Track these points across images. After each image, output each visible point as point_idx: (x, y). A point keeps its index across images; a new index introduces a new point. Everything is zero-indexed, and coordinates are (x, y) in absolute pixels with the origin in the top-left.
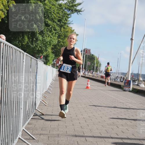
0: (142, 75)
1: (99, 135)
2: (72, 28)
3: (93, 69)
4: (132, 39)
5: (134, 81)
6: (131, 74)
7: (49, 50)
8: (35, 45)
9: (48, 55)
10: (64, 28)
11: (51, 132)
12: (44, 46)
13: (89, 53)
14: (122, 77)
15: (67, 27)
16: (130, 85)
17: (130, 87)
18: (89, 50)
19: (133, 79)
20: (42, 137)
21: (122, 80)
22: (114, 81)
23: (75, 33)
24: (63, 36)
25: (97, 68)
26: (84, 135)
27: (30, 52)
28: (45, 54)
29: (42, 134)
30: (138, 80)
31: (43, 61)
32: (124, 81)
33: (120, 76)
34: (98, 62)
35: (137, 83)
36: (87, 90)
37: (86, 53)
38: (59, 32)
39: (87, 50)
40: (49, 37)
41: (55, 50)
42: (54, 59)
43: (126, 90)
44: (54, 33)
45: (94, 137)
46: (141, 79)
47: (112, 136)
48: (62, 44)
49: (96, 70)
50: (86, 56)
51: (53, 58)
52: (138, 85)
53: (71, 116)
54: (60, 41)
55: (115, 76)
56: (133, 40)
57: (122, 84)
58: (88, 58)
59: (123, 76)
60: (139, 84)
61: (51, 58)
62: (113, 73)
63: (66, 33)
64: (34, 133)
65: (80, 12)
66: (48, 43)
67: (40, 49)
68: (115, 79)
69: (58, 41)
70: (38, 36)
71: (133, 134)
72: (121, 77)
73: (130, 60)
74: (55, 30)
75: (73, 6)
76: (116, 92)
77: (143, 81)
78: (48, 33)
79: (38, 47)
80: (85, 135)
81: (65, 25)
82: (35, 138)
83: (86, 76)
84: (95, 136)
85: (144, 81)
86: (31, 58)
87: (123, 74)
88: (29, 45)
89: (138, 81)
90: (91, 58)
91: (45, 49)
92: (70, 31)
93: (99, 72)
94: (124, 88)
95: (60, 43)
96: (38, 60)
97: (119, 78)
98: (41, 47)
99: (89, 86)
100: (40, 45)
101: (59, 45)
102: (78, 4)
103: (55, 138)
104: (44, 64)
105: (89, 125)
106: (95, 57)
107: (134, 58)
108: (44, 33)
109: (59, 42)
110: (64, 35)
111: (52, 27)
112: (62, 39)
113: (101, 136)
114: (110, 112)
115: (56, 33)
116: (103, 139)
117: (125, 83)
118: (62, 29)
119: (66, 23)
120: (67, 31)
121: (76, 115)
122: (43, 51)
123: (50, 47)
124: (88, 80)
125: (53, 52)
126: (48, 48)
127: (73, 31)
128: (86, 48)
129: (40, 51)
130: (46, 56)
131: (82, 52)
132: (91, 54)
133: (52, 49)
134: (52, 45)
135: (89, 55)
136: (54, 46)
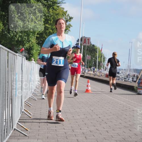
2: (63, 9)
3: (95, 65)
7: (33, 40)
9: (32, 47)
12: (26, 34)
13: (88, 44)
15: (58, 8)
18: (88, 39)
21: (135, 80)
22: (125, 81)
23: (68, 15)
24: (52, 21)
25: (99, 63)
27: (6, 43)
28: (27, 45)
31: (24, 56)
32: (138, 80)
33: (132, 73)
34: (101, 56)
36: (87, 94)
37: (85, 43)
39: (85, 39)
41: (41, 40)
43: (141, 93)
48: (51, 31)
49: (98, 66)
50: (84, 47)
51: (39, 51)
53: (66, 131)
54: (48, 28)
55: (124, 74)
57: (135, 85)
58: (87, 50)
59: (136, 74)
61: (36, 51)
62: (123, 70)
63: (56, 16)
67: (20, 39)
68: (125, 78)
69: (44, 28)
72: (134, 75)
76: (128, 96)
79: (18, 36)
81: (54, 5)
83: (86, 75)
86: (8, 52)
87: (136, 70)
88: (5, 34)
90: (91, 49)
91: (28, 39)
92: (61, 13)
93: (103, 69)
94: (138, 91)
95: (47, 30)
96: (17, 54)
97: (131, 76)
98: (21, 36)
99: (90, 88)
100: (20, 34)
104: (26, 59)
106: (97, 48)
109: (46, 28)
110: (53, 18)
112: (50, 25)
114: (120, 125)
117: (139, 83)
118: (51, 10)
119: (55, 2)
120: (57, 13)
121: (73, 129)
122: (25, 42)
123: (34, 37)
124: (88, 81)
125: (39, 42)
126: (31, 37)
127: (66, 13)
128: (84, 37)
129: (20, 42)
130: (29, 48)
131: (79, 42)
132: (91, 44)
133: (36, 39)
134: (37, 33)
135: (88, 47)
136: (39, 35)
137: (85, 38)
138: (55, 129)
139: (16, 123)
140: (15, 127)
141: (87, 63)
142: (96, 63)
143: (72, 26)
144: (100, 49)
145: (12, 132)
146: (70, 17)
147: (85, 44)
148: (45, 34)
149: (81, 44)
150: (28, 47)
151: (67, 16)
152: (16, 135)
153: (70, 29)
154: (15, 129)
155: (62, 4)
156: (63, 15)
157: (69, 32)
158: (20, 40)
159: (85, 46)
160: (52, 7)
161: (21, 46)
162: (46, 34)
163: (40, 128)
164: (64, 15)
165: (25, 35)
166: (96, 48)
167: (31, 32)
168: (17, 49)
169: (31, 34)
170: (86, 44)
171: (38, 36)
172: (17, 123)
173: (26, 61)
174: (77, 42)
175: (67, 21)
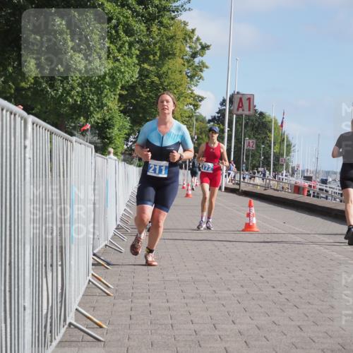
2: (186, 24)
3: (267, 164)
7: (112, 103)
8: (64, 89)
9: (109, 119)
10: (161, 22)
12: (93, 89)
13: (249, 110)
15: (172, 22)
18: (249, 99)
22: (341, 201)
23: (198, 39)
24: (158, 54)
25: (277, 158)
27: (46, 112)
28: (97, 116)
31: (91, 143)
34: (281, 139)
36: (247, 235)
37: (240, 110)
38: (144, 40)
39: (241, 99)
40: (108, 58)
41: (131, 104)
42: (129, 135)
44: (124, 42)
48: (156, 79)
49: (274, 165)
50: (239, 117)
51: (127, 131)
53: (196, 327)
54: (149, 72)
58: (246, 124)
61: (119, 129)
63: (167, 44)
66: (108, 79)
67: (79, 99)
69: (139, 72)
81: (162, 16)
83: (244, 187)
88: (42, 90)
90: (257, 124)
91: (98, 101)
92: (180, 34)
93: (287, 171)
95: (147, 76)
96: (74, 139)
99: (254, 220)
101: (143, 86)
104: (96, 151)
106: (270, 122)
109: (143, 74)
110: (160, 48)
111: (118, 24)
112: (154, 65)
115: (131, 45)
118: (154, 28)
119: (165, 8)
120: (170, 34)
121: (214, 322)
122: (92, 109)
123: (115, 95)
124: (250, 202)
125: (126, 108)
126: (106, 96)
127: (192, 35)
128: (238, 93)
129: (79, 107)
130: (102, 123)
131: (225, 106)
132: (255, 110)
133: (119, 101)
134: (120, 85)
135: (248, 117)
136: (127, 90)
137: (239, 96)
138: (170, 322)
139: (74, 311)
140: (71, 318)
141: (247, 159)
142: (270, 157)
143: (207, 67)
144: (280, 124)
145: (63, 331)
146: (203, 43)
148: (142, 88)
149: (231, 112)
150: (99, 121)
151: (195, 43)
152: (74, 339)
153: (203, 74)
154: (70, 324)
155: (183, 13)
156: (184, 39)
157: (201, 80)
158: (79, 103)
159: (242, 115)
160: (156, 21)
161: (82, 118)
163: (133, 321)
164: (186, 41)
165: (91, 90)
166: (267, 119)
167: (106, 84)
168: (73, 125)
169: (107, 87)
170: (243, 110)
172: (77, 310)
173: (97, 154)
174: (220, 107)
175: (194, 55)
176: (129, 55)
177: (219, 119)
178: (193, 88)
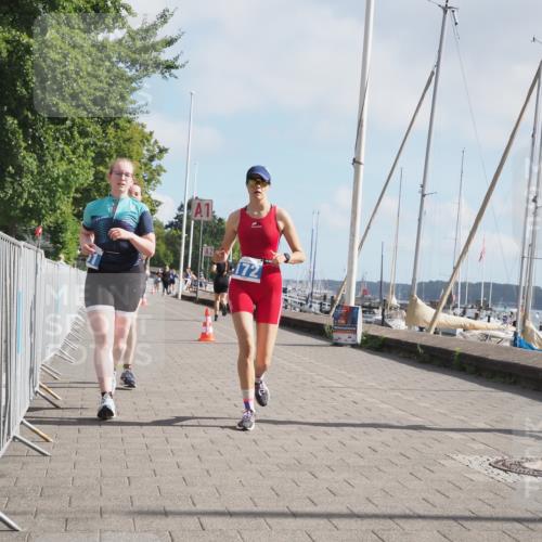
0: (398, 285)
1: (250, 508)
2: (143, 126)
4: (356, 162)
5: (369, 309)
6: (358, 284)
7: (66, 206)
8: (15, 191)
9: (63, 223)
10: (117, 126)
11: (74, 503)
12: (46, 192)
13: (208, 216)
14: (329, 297)
15: (128, 125)
16: (354, 322)
17: (355, 332)
18: (208, 205)
19: (367, 304)
20: (41, 520)
21: (327, 308)
22: (301, 311)
23: (156, 142)
26: (193, 509)
28: (49, 220)
29: (43, 511)
30: (384, 304)
31: (42, 248)
32: (334, 309)
33: (319, 291)
35: (380, 317)
36: (203, 345)
37: (198, 215)
38: (99, 143)
39: (199, 205)
40: (62, 159)
43: (342, 341)
44: (79, 145)
45: (231, 514)
46: (394, 301)
47: (294, 509)
50: (198, 223)
52: (383, 323)
53: (148, 441)
54: (104, 174)
55: (300, 293)
56: (360, 163)
57: (327, 321)
58: (205, 230)
59: (330, 294)
60: (387, 320)
61: (72, 233)
62: (295, 282)
63: (123, 146)
64: (12, 507)
65: (173, 71)
66: (61, 182)
68: (301, 304)
69: (94, 175)
70: (24, 158)
71: (367, 499)
72: (325, 297)
73: (353, 234)
74: (84, 134)
75: (146, 49)
76: (308, 348)
77: (401, 308)
78: (61, 146)
79: (25, 195)
80: (200, 507)
81: (119, 118)
82: (19, 525)
83: (201, 295)
84: (233, 509)
85: (403, 307)
87: (329, 284)
89: (383, 310)
90: (215, 230)
91: (51, 204)
92: (137, 137)
94: (335, 336)
95: (103, 179)
96: (22, 243)
97: (317, 299)
98: (32, 196)
99: (210, 330)
100: (33, 191)
102: (162, 41)
103: (89, 522)
104: (47, 256)
105: (211, 472)
107: (368, 228)
108: (45, 145)
109: (99, 177)
111: (73, 125)
113: (255, 509)
115: (86, 147)
116: (262, 520)
117: (336, 318)
118: (111, 130)
120: (127, 137)
122: (44, 212)
123: (68, 198)
124: (207, 311)
125: (79, 212)
126: (59, 198)
127: (149, 138)
128: (196, 198)
129: (31, 210)
130: (55, 227)
131: (183, 211)
132: (214, 216)
133: (73, 204)
134: (74, 188)
135: (207, 223)
136: (81, 193)
137: (198, 201)
138: (120, 435)
139: (18, 423)
140: (16, 431)
141: (205, 266)
143: (165, 171)
145: (6, 444)
146: (161, 147)
147: (198, 217)
149: (188, 218)
150: (51, 225)
151: (153, 146)
152: (18, 453)
153: (160, 178)
154: (15, 438)
155: (140, 115)
156: (141, 141)
157: (158, 185)
158: (31, 206)
160: (112, 123)
161: (34, 221)
162: (98, 190)
164: (144, 144)
165: (43, 193)
167: (60, 186)
168: (24, 228)
169: (60, 190)
170: (201, 216)
171: (79, 195)
172: (22, 423)
173: (46, 260)
174: (178, 212)
175: (152, 158)
176: (85, 157)
177: (176, 225)
178: (151, 192)
